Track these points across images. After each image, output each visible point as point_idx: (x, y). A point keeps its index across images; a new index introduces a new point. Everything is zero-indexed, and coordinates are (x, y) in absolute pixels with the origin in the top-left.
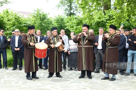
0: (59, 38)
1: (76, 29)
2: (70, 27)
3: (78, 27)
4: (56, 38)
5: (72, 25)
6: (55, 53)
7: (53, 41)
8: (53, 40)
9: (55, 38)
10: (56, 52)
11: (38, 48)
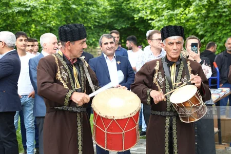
0: (190, 69)
1: (170, 19)
2: (149, 12)
3: (176, 12)
4: (178, 67)
5: (155, 7)
6: (167, 125)
7: (162, 80)
8: (164, 76)
9: (173, 69)
10: (171, 121)
11: (103, 114)
